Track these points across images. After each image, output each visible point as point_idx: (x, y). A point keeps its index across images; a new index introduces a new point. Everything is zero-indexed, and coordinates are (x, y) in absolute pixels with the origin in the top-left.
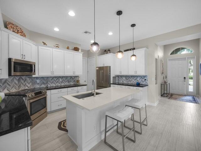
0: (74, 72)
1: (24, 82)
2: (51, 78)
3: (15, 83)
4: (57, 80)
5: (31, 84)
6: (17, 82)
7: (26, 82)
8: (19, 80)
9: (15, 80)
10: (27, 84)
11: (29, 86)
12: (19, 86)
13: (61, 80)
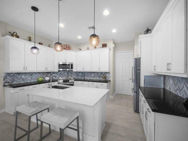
0: (99, 68)
1: (71, 74)
2: (87, 73)
3: (66, 75)
4: (90, 74)
5: (75, 76)
6: (67, 74)
7: (72, 74)
8: (68, 73)
9: (65, 73)
10: (73, 76)
11: (74, 77)
12: (68, 76)
13: (93, 75)
